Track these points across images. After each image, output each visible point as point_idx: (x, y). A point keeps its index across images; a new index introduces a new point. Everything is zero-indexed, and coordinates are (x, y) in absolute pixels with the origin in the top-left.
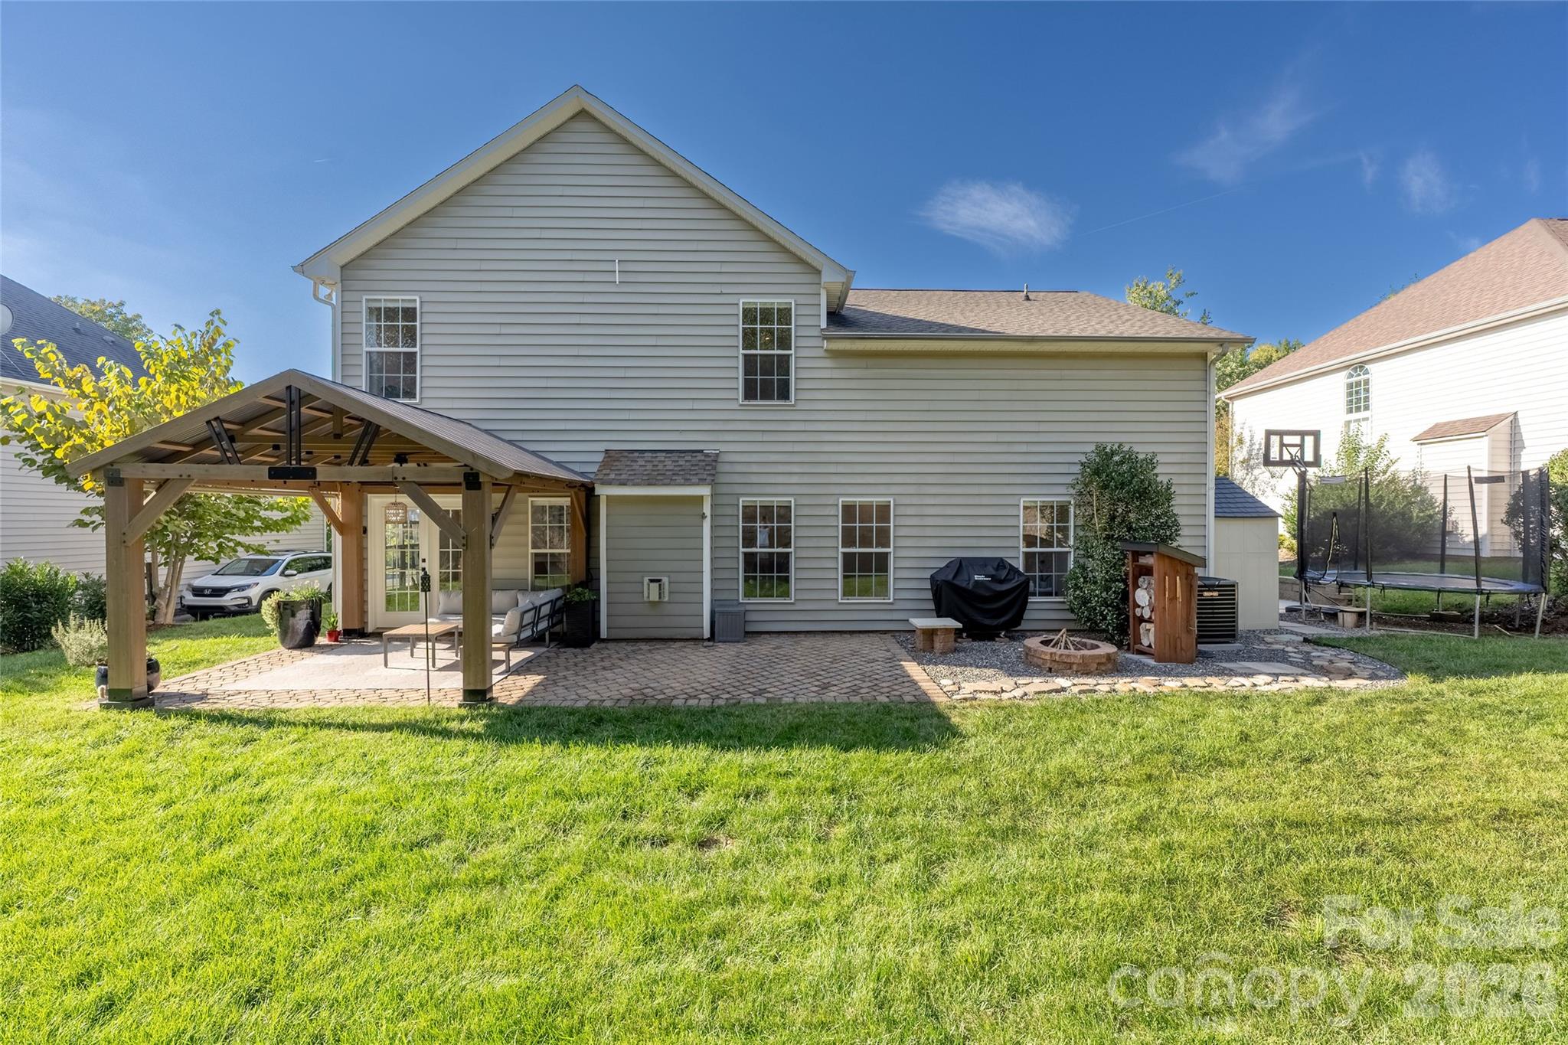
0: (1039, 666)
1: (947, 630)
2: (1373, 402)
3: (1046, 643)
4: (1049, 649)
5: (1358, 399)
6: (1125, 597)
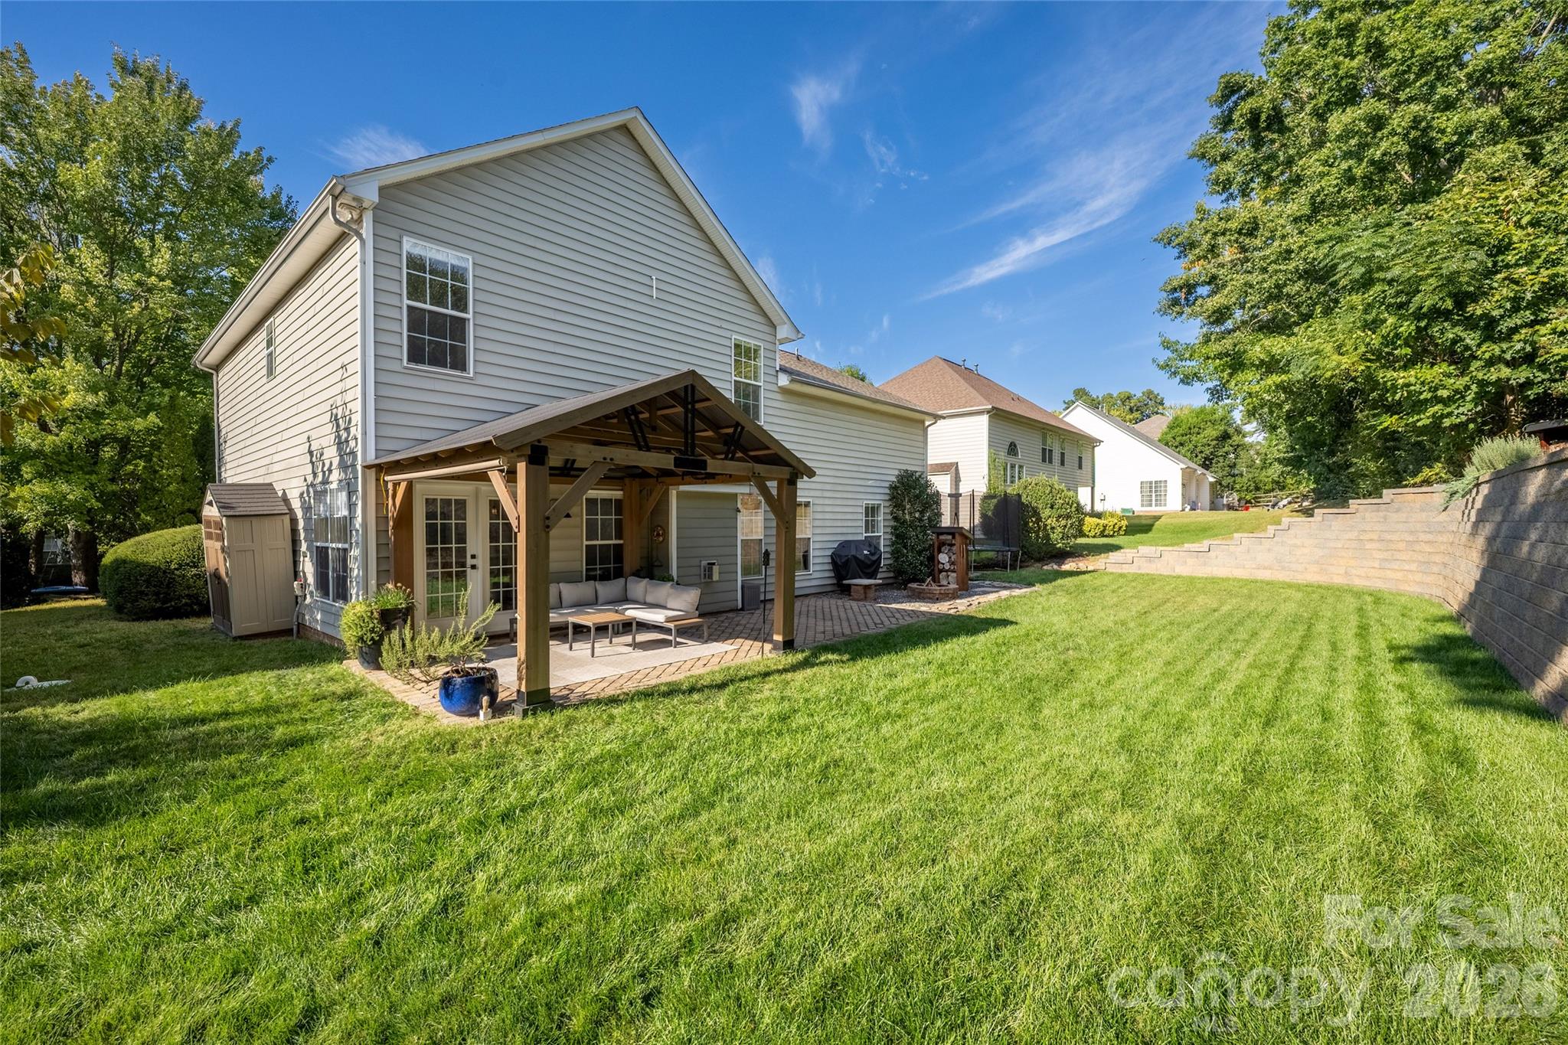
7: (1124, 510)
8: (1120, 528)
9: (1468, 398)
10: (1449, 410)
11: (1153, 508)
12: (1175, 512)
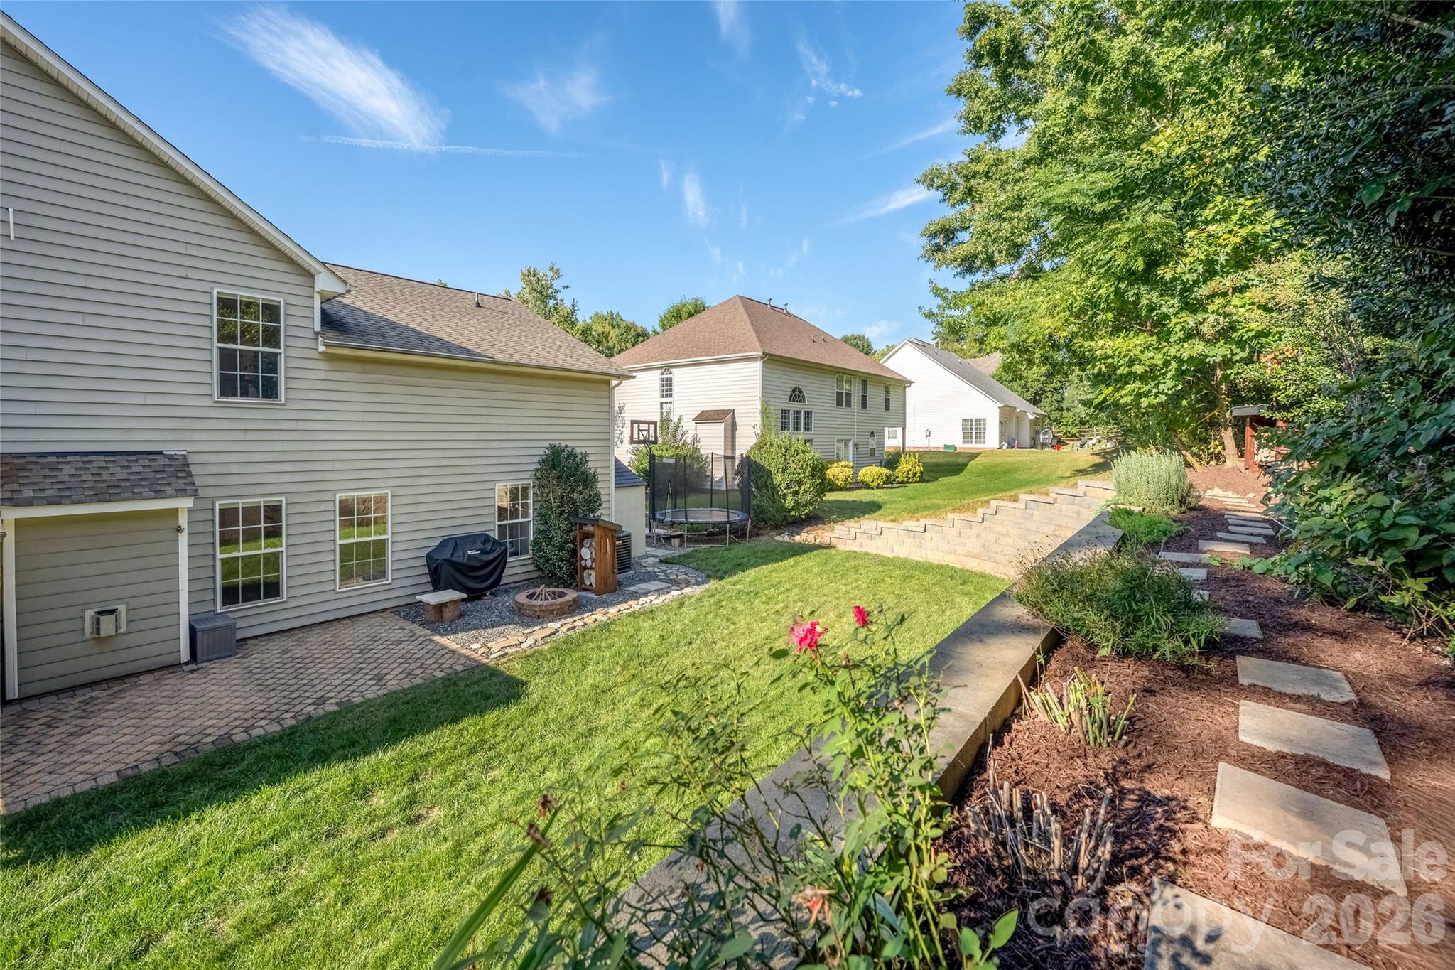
0: (530, 616)
1: (455, 602)
2: (675, 392)
3: (530, 596)
4: (533, 602)
5: (667, 389)
6: (574, 553)
7: (946, 446)
8: (915, 474)
9: (1169, 375)
10: (1146, 388)
11: (974, 445)
12: (992, 450)
